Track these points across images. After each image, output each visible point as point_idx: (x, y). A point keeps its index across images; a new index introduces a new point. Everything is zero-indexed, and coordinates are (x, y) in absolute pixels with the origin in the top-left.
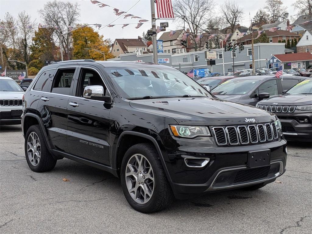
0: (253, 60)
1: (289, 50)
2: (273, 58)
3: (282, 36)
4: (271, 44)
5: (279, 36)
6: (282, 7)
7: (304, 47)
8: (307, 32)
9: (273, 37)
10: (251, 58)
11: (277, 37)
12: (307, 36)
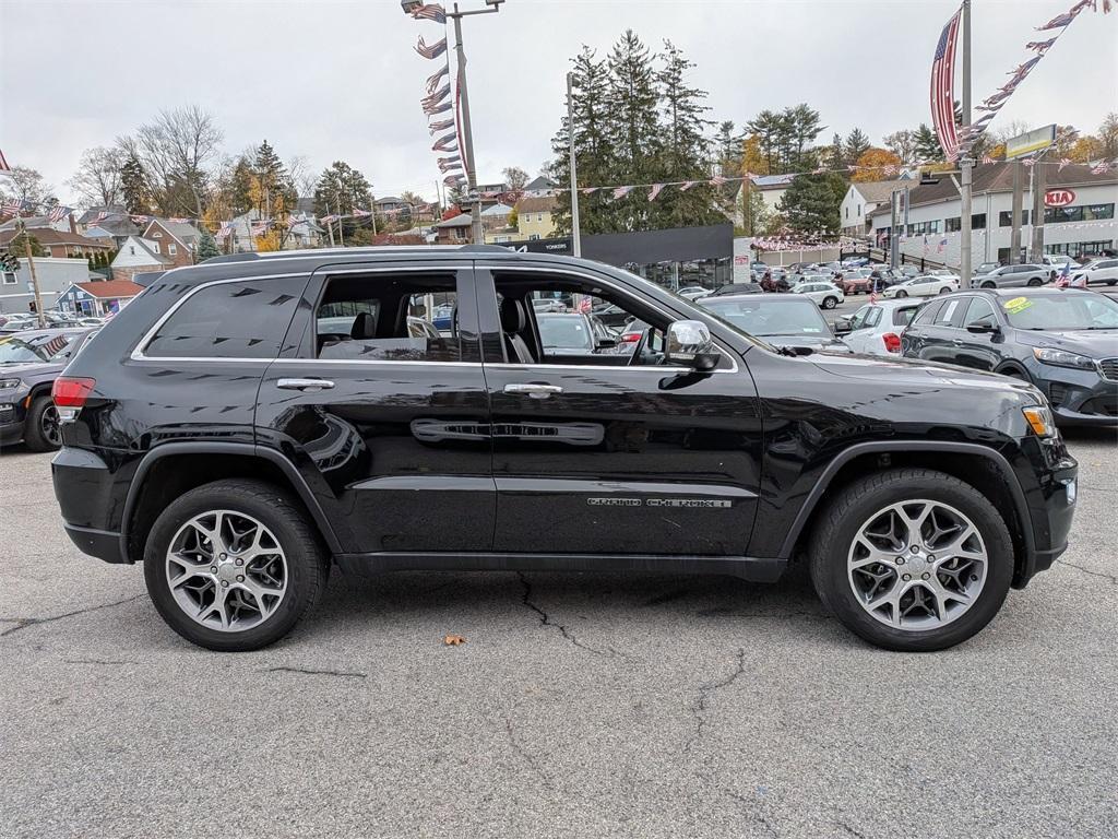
0: (36, 292)
1: (97, 275)
2: (74, 290)
3: (72, 246)
4: (50, 259)
5: (67, 245)
6: (41, 184)
7: (127, 270)
8: (130, 239)
9: (52, 247)
10: (32, 288)
11: (62, 246)
12: (132, 248)
